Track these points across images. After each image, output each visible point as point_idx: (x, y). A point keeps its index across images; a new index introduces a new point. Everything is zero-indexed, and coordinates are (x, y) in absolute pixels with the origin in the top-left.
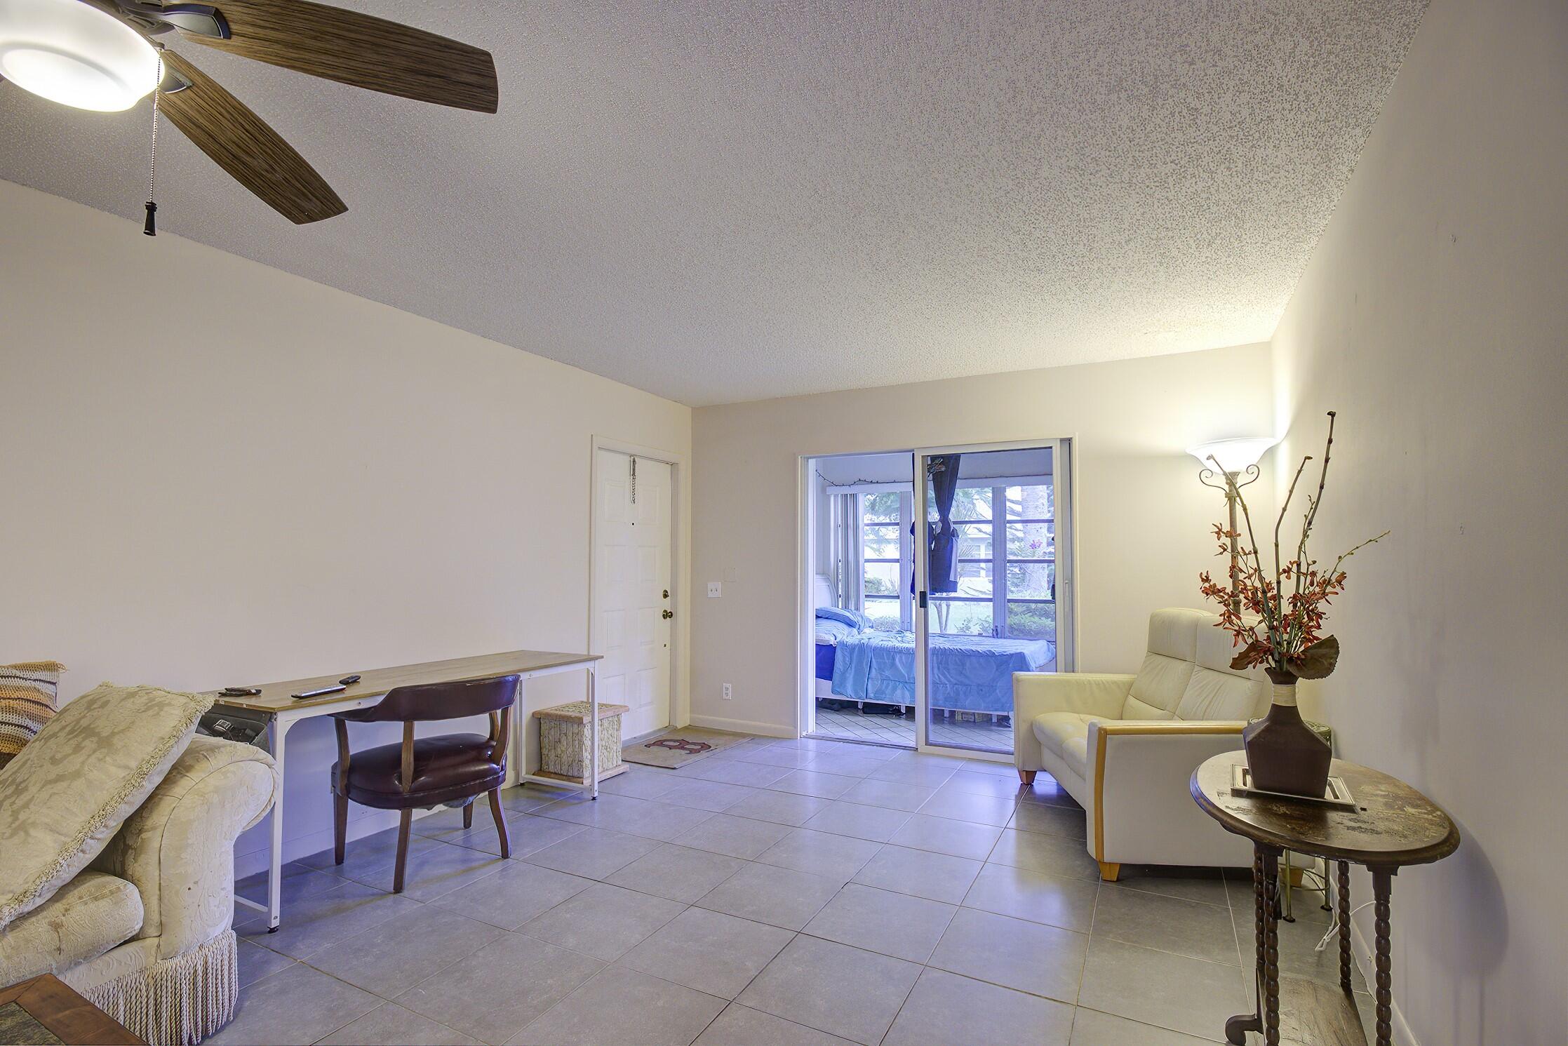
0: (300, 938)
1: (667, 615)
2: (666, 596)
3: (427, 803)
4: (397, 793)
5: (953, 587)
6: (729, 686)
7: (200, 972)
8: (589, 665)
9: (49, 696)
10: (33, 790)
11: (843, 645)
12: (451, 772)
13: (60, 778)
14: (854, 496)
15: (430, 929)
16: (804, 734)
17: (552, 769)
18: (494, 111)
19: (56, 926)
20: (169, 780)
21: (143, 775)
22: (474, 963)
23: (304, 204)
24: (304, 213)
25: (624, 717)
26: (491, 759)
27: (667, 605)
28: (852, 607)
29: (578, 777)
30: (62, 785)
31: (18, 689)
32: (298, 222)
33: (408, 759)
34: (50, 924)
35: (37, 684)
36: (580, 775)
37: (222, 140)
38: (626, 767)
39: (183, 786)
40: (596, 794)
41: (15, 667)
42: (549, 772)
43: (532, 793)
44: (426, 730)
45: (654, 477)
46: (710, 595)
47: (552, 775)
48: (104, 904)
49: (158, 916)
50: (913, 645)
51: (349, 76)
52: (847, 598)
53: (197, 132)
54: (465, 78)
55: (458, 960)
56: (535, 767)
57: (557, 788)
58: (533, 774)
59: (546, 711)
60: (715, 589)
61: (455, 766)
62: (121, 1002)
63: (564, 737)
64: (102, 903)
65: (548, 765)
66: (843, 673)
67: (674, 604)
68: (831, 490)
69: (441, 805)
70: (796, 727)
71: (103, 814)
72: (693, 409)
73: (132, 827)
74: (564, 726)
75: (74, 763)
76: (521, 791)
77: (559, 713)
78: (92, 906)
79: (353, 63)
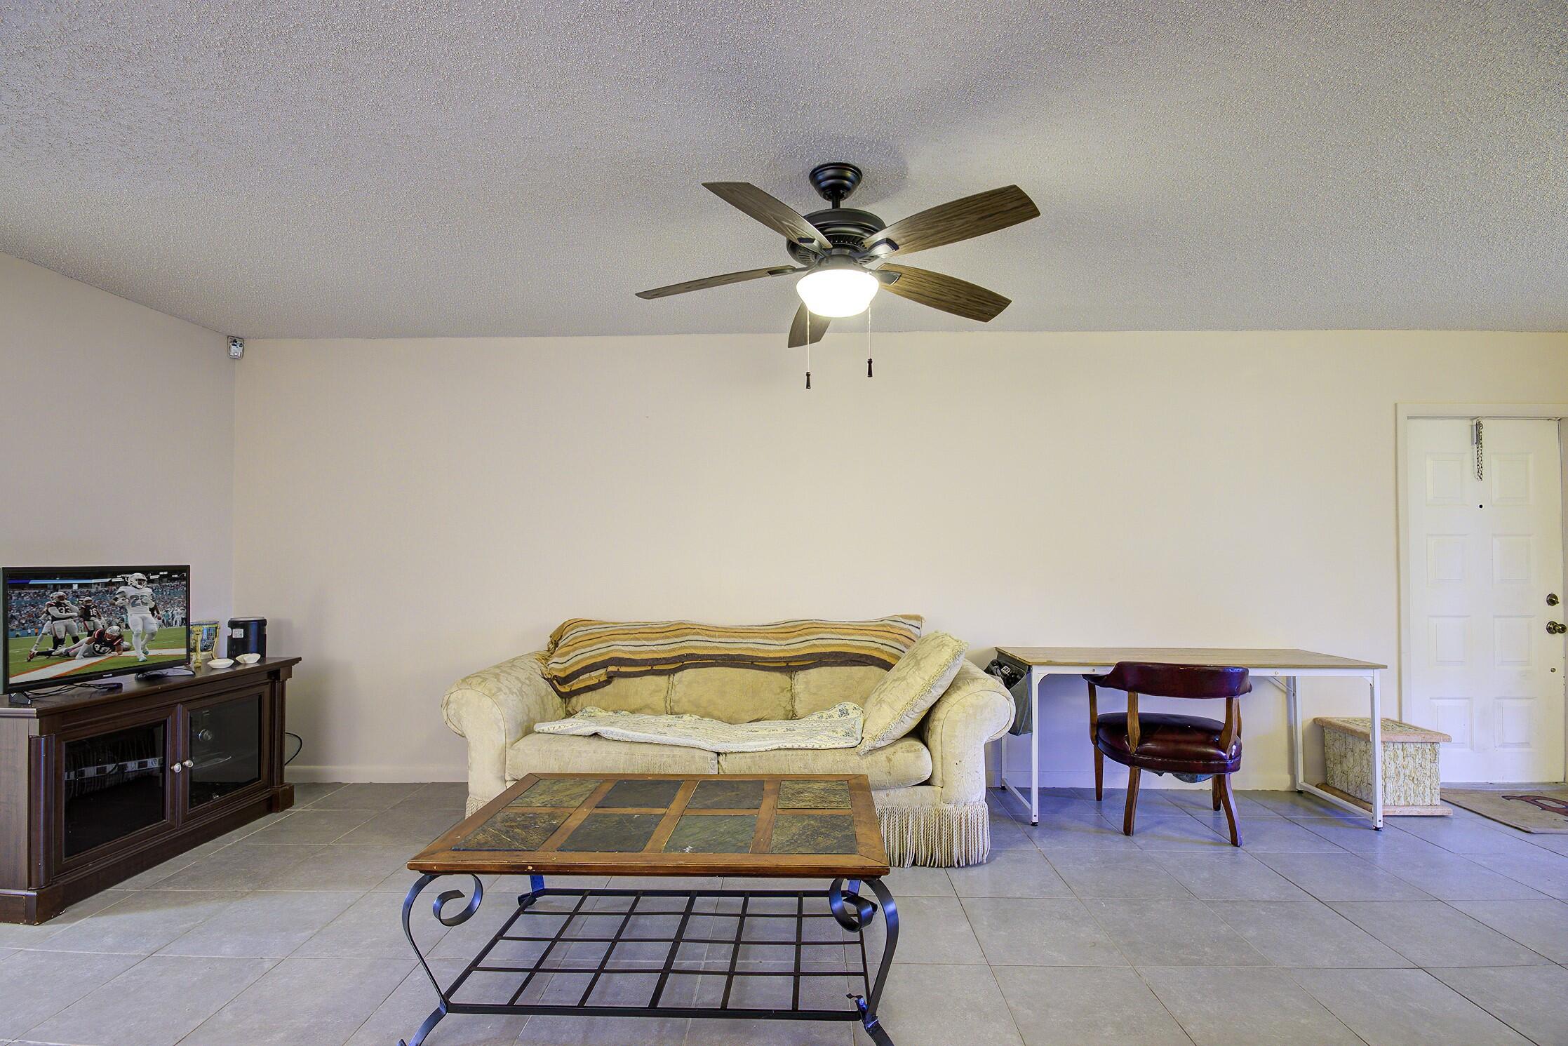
0: (1047, 836)
1: (1556, 628)
2: (1553, 603)
3: (1159, 769)
4: (1126, 751)
7: (963, 820)
9: (916, 635)
15: (1135, 869)
17: (1338, 785)
18: (1039, 214)
19: (889, 760)
20: (946, 695)
21: (932, 686)
22: (1153, 906)
23: (986, 309)
24: (986, 313)
25: (1443, 749)
26: (1219, 745)
27: (1556, 615)
29: (1368, 802)
31: (901, 629)
32: (986, 320)
33: (1134, 726)
34: (887, 757)
35: (910, 628)
36: (1370, 800)
37: (926, 293)
38: (1447, 810)
39: (955, 698)
40: (1380, 825)
41: (902, 616)
42: (1335, 788)
43: (1309, 804)
44: (1151, 705)
47: (1337, 792)
48: (912, 755)
49: (941, 776)
51: (955, 238)
53: (914, 295)
54: (1010, 206)
55: (1142, 898)
56: (1319, 779)
57: (1342, 808)
58: (1317, 786)
59: (1329, 720)
62: (922, 819)
63: (1350, 754)
64: (909, 754)
65: (1333, 779)
69: (1171, 774)
71: (912, 704)
73: (931, 716)
74: (1350, 740)
76: (1298, 799)
77: (1347, 725)
78: (906, 754)
79: (954, 230)
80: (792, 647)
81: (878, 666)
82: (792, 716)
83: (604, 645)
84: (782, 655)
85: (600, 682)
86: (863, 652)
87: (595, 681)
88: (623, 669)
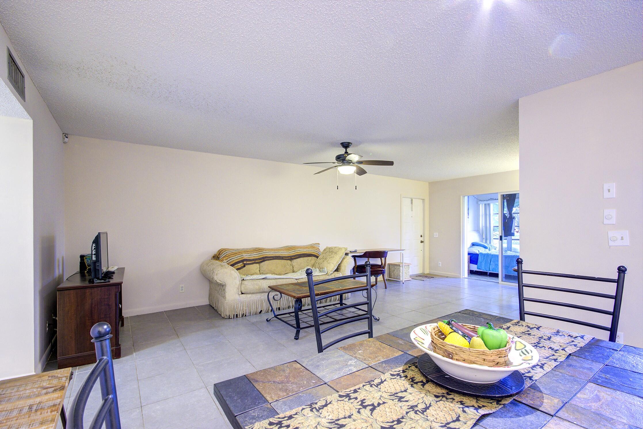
1: (422, 242)
2: (421, 237)
5: (513, 235)
6: (441, 263)
8: (402, 251)
9: (319, 247)
10: (328, 259)
11: (481, 253)
12: (376, 269)
13: (331, 257)
14: (489, 204)
16: (463, 277)
20: (343, 260)
21: (341, 258)
25: (411, 268)
26: (383, 268)
27: (422, 239)
28: (488, 242)
30: (332, 258)
31: (316, 247)
34: (334, 275)
36: (400, 277)
38: (411, 279)
40: (404, 283)
45: (418, 203)
46: (435, 236)
50: (498, 254)
52: (486, 240)
56: (389, 277)
57: (394, 281)
59: (393, 263)
60: (436, 235)
61: (377, 268)
63: (396, 269)
66: (481, 262)
67: (424, 239)
68: (479, 202)
70: (460, 275)
72: (429, 183)
73: (339, 265)
75: (333, 255)
78: (337, 274)
80: (292, 253)
81: (314, 257)
82: (294, 272)
83: (239, 255)
84: (289, 255)
85: (241, 267)
86: (310, 253)
87: (240, 267)
88: (248, 262)
